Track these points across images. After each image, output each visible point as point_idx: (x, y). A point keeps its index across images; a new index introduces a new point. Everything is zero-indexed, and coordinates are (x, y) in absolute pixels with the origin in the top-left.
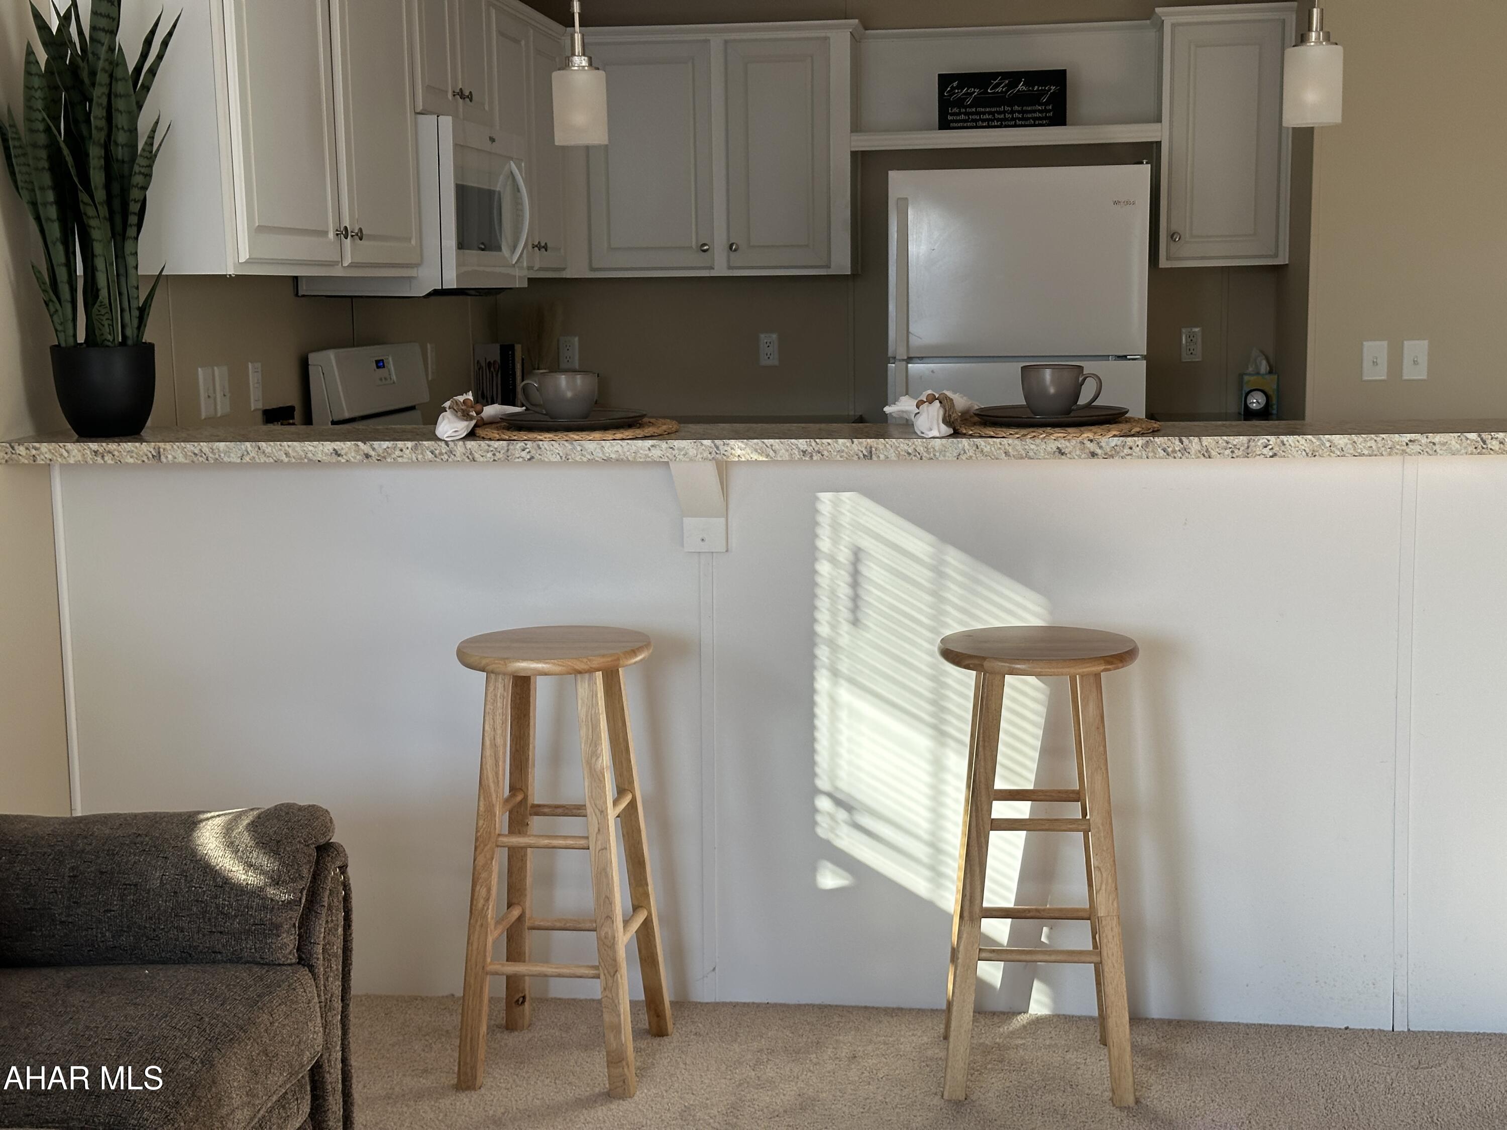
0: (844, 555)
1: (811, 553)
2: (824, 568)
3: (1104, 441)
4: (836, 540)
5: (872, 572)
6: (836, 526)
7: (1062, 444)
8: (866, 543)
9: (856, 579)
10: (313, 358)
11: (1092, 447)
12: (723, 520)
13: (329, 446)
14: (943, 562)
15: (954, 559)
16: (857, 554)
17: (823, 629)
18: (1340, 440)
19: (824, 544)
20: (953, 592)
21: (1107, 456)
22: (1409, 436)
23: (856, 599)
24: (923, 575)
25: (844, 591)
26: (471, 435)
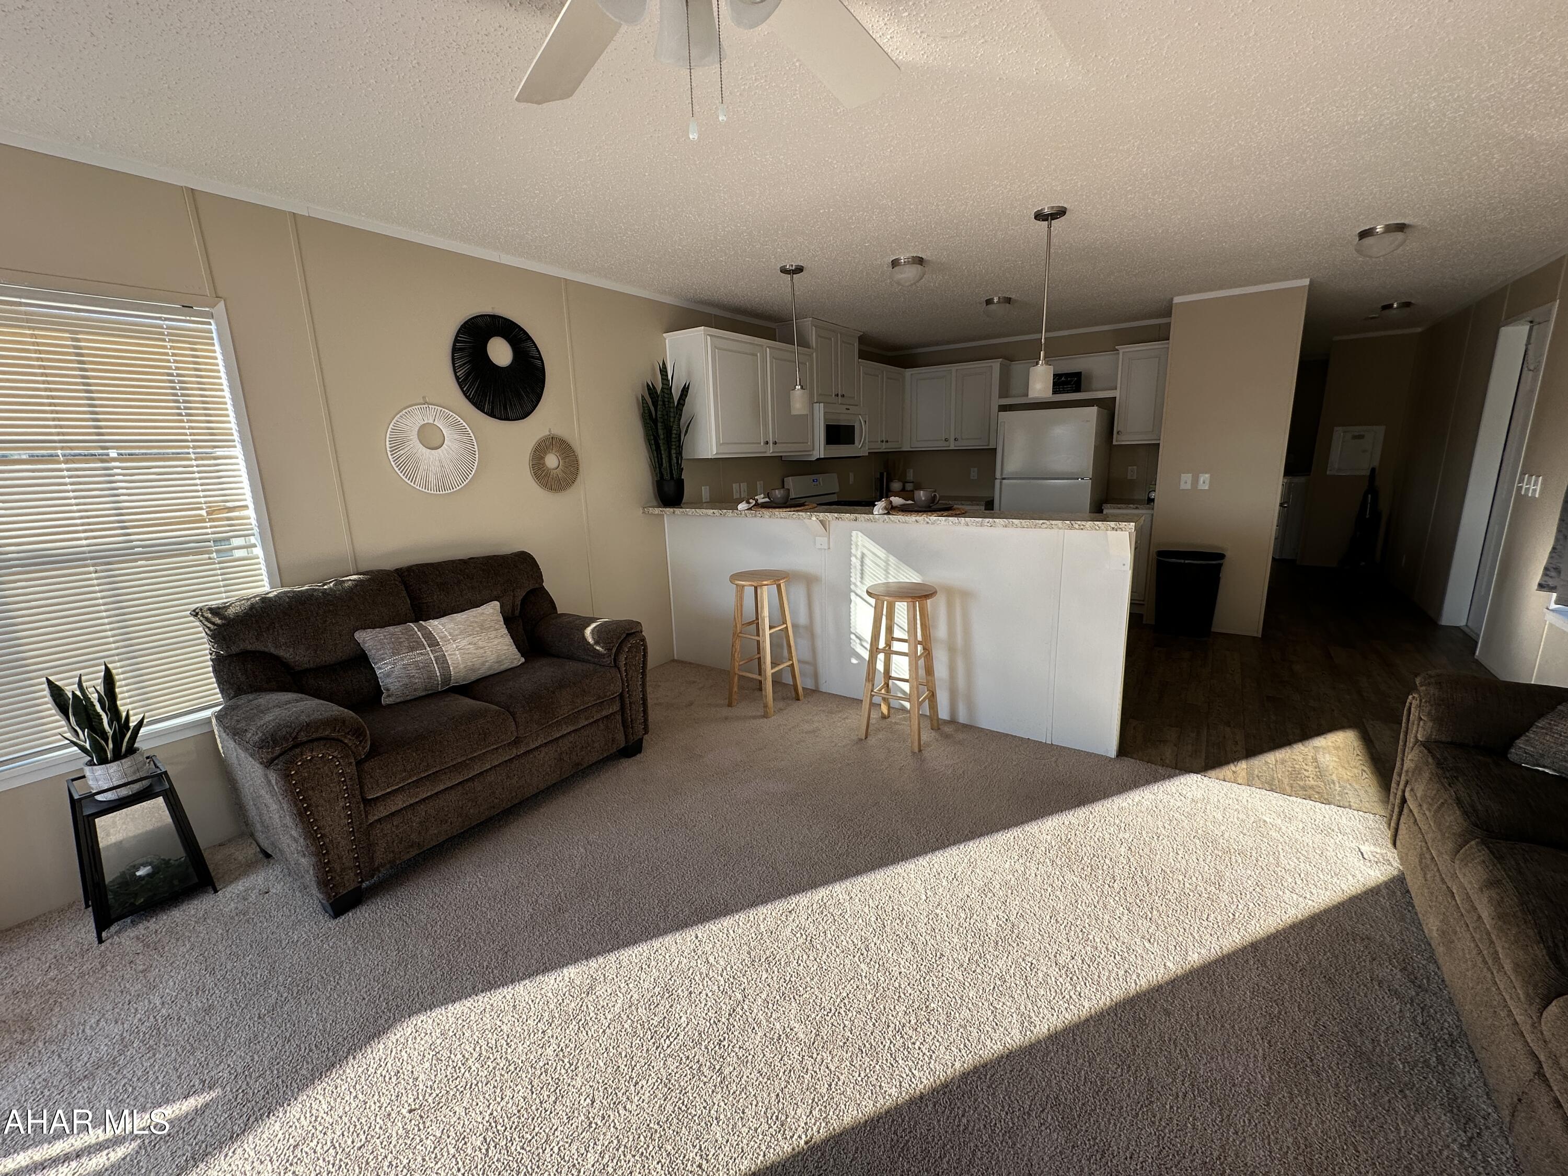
0: (859, 555)
1: (850, 555)
2: (853, 559)
3: (931, 518)
4: (857, 550)
5: (867, 561)
6: (857, 546)
7: (917, 518)
8: (865, 551)
9: (862, 563)
10: (785, 479)
11: (928, 520)
12: (826, 539)
13: (712, 511)
14: (889, 560)
15: (892, 559)
16: (863, 555)
17: (853, 580)
18: (1016, 521)
19: (853, 551)
20: (892, 571)
21: (933, 524)
22: (1042, 521)
23: (862, 570)
24: (882, 564)
25: (859, 567)
26: (750, 509)
